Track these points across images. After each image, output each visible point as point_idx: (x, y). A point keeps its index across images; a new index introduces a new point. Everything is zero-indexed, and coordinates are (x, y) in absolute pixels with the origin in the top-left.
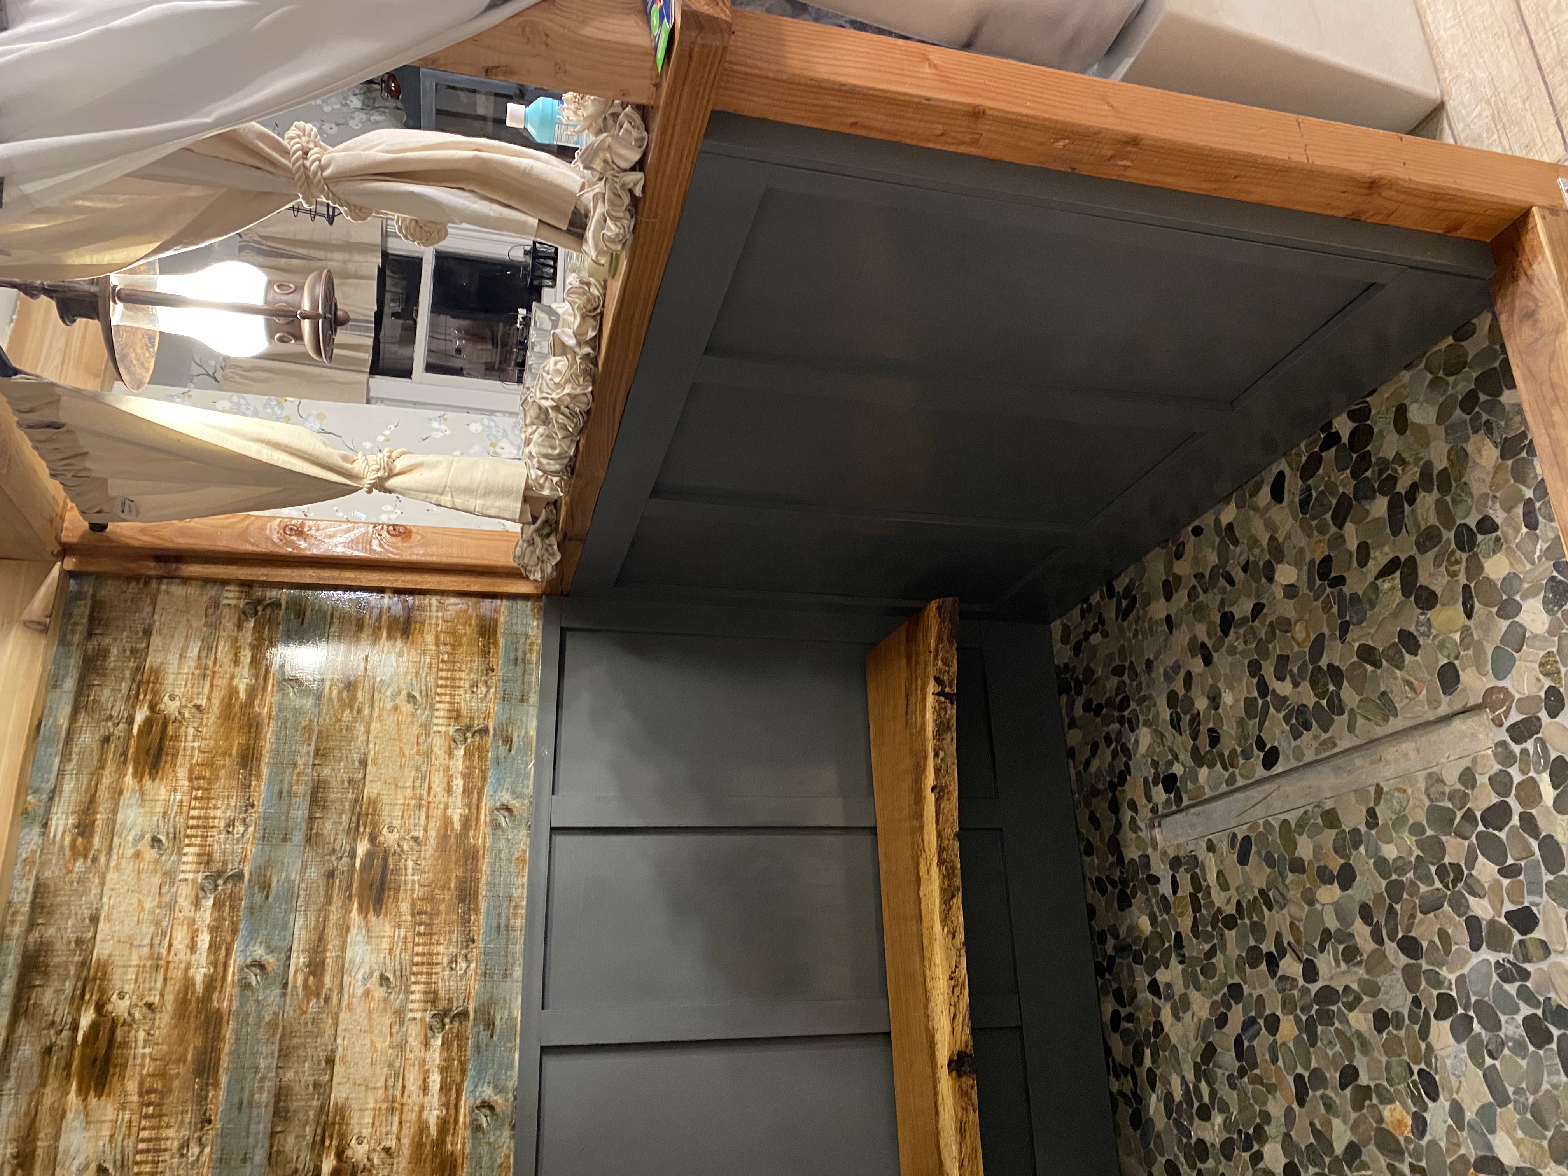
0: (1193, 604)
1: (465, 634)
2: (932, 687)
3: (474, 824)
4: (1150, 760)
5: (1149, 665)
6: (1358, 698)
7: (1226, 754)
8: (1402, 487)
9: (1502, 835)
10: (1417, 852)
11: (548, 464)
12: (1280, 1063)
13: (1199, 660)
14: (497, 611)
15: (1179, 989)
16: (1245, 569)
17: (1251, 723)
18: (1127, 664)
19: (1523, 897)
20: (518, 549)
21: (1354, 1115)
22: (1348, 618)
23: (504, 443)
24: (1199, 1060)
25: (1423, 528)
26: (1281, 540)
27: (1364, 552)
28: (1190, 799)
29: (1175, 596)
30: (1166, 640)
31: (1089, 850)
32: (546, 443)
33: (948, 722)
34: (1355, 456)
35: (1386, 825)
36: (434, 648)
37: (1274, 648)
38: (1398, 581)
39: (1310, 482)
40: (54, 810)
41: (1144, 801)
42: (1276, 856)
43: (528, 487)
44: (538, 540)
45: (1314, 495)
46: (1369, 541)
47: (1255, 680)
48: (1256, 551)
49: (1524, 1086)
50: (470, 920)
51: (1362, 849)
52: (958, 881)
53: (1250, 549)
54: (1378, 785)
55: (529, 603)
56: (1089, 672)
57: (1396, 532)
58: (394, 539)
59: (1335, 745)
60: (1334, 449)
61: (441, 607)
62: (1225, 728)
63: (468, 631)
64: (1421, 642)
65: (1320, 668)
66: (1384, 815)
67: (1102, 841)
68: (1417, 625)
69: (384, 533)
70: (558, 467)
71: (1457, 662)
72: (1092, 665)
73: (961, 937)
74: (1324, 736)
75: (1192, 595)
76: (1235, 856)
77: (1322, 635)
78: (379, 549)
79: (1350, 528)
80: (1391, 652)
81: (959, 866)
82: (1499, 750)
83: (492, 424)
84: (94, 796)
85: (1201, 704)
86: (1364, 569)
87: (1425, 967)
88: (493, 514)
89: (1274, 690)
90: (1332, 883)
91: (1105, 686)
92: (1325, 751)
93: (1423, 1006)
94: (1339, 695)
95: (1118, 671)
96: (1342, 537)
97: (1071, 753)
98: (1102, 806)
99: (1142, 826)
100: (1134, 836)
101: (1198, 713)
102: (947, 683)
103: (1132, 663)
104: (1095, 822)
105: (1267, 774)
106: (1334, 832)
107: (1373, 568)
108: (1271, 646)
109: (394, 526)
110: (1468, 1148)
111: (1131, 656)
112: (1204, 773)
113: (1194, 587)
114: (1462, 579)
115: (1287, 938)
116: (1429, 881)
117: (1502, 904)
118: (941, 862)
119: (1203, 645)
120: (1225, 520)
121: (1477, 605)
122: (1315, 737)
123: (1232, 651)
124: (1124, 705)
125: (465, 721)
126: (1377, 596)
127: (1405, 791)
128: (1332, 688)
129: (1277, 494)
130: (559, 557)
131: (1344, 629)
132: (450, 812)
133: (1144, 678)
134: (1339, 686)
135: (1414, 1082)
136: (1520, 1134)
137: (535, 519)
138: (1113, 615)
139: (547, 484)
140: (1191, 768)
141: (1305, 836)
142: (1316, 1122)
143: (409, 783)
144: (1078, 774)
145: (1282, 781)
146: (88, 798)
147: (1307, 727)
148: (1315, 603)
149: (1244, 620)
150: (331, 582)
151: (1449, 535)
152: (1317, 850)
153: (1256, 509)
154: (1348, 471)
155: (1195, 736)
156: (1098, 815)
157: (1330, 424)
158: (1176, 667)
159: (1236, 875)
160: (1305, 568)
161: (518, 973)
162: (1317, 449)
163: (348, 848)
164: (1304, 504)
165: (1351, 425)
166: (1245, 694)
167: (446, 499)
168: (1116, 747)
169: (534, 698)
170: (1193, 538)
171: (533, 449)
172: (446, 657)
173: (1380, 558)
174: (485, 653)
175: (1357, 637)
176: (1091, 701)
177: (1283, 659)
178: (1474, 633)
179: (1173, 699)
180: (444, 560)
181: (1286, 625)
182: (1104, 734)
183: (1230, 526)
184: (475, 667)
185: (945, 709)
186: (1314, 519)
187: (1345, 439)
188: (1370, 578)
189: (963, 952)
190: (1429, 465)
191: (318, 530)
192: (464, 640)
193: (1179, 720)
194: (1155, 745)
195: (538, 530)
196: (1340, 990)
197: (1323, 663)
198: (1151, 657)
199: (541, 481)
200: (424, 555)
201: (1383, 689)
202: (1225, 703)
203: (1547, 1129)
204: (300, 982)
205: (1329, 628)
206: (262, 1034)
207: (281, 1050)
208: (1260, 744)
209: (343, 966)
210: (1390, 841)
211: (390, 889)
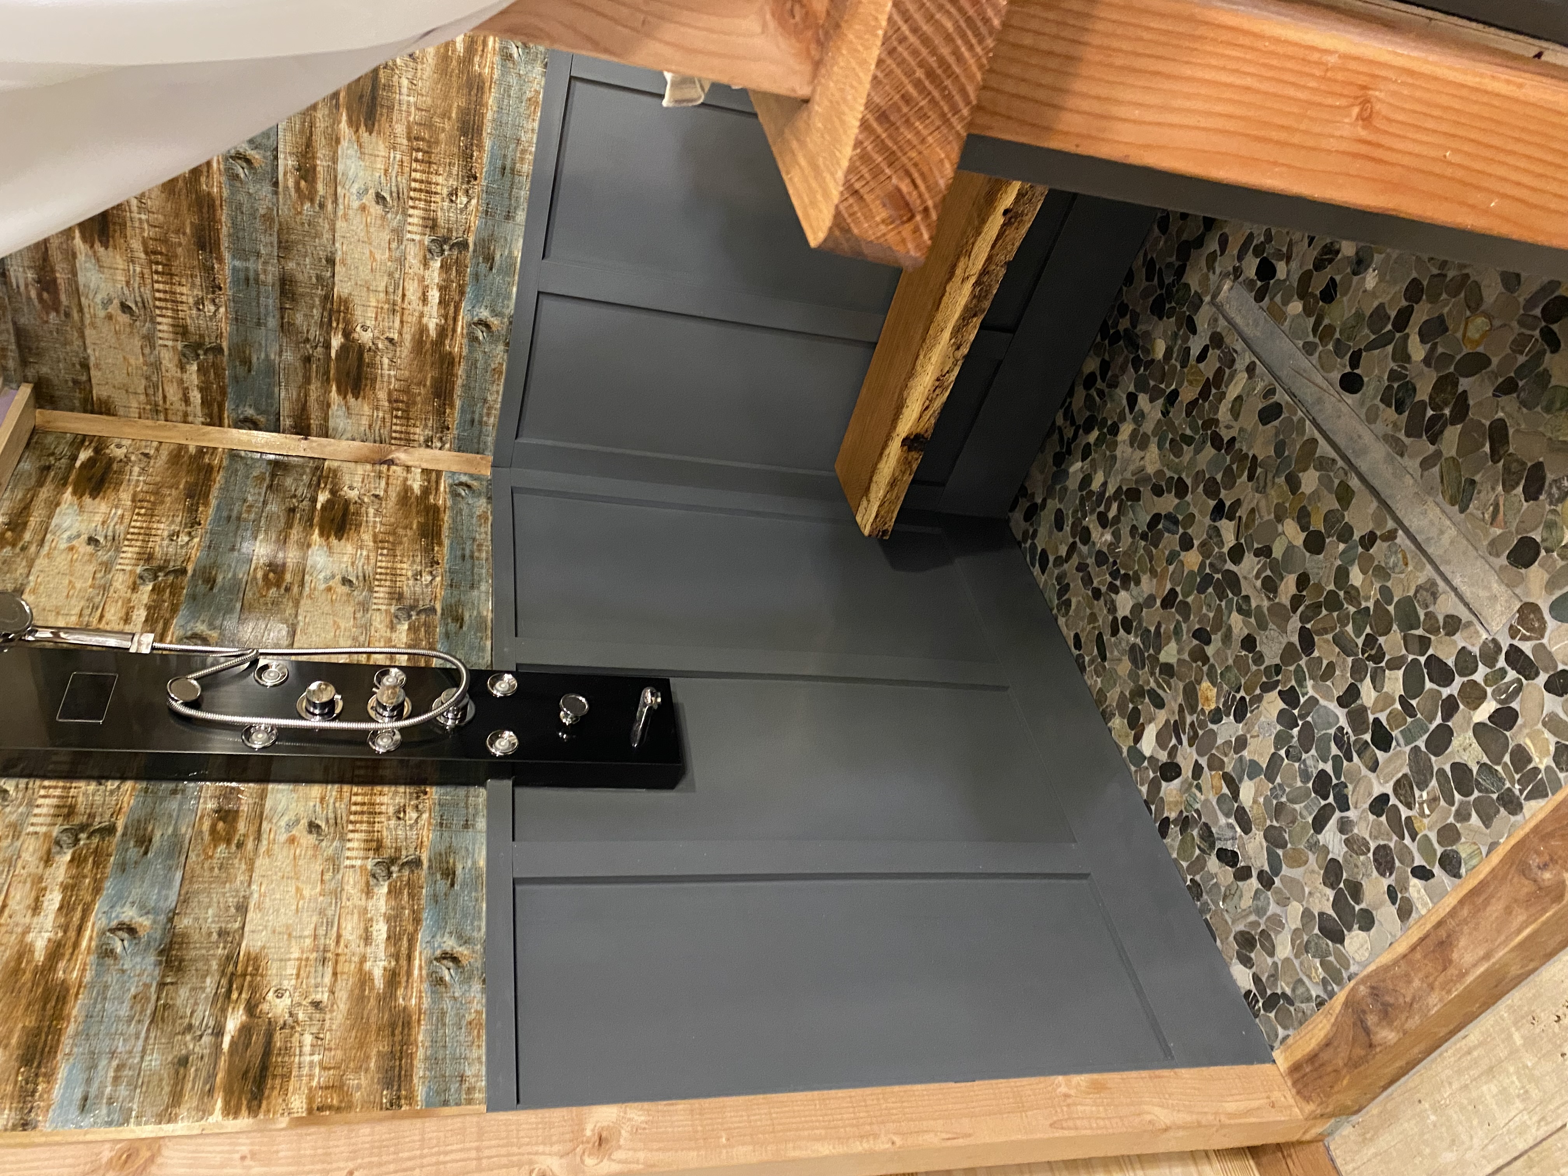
6: (1453, 453)
7: (1326, 322)
9: (1428, 685)
10: (1371, 604)
12: (1171, 568)
17: (1367, 331)
19: (1397, 728)
21: (1186, 657)
22: (1521, 384)
24: (1124, 488)
28: (1269, 308)
31: (1164, 225)
35: (1373, 558)
37: (1445, 304)
41: (1235, 252)
42: (1286, 453)
47: (1404, 303)
49: (1287, 790)
50: (472, 156)
51: (1342, 546)
52: (987, 304)
54: (1396, 529)
59: (1401, 456)
62: (1345, 299)
64: (1542, 497)
65: (1456, 384)
66: (1378, 549)
68: (1555, 481)
71: (1543, 553)
73: (965, 350)
76: (1260, 406)
77: (1488, 361)
80: (1514, 467)
81: (995, 292)
82: (1491, 645)
87: (1302, 663)
89: (1407, 336)
90: (1303, 531)
92: (1391, 445)
93: (1280, 677)
94: (1444, 426)
99: (1218, 271)
100: (1205, 270)
101: (1339, 250)
105: (1339, 388)
106: (1336, 506)
108: (1444, 296)
110: (1230, 763)
112: (1296, 307)
115: (1242, 512)
116: (1358, 632)
117: (1382, 711)
118: (977, 283)
122: (1395, 424)
126: (1560, 408)
127: (1406, 564)
128: (1447, 412)
131: (1507, 388)
134: (1454, 421)
135: (1234, 697)
136: (1261, 800)
140: (1291, 285)
141: (1317, 474)
142: (1163, 627)
147: (1399, 410)
148: (1515, 324)
152: (1316, 496)
155: (1319, 265)
159: (1249, 419)
160: (1544, 280)
161: (521, 216)
166: (1385, 299)
175: (1508, 410)
177: (1441, 325)
181: (1475, 301)
189: (960, 363)
197: (1464, 383)
201: (1477, 478)
202: (1364, 278)
203: (1277, 821)
204: (291, 183)
205: (1500, 364)
206: (258, 224)
207: (280, 242)
208: (1355, 361)
209: (336, 177)
210: (1364, 571)
211: (382, 106)
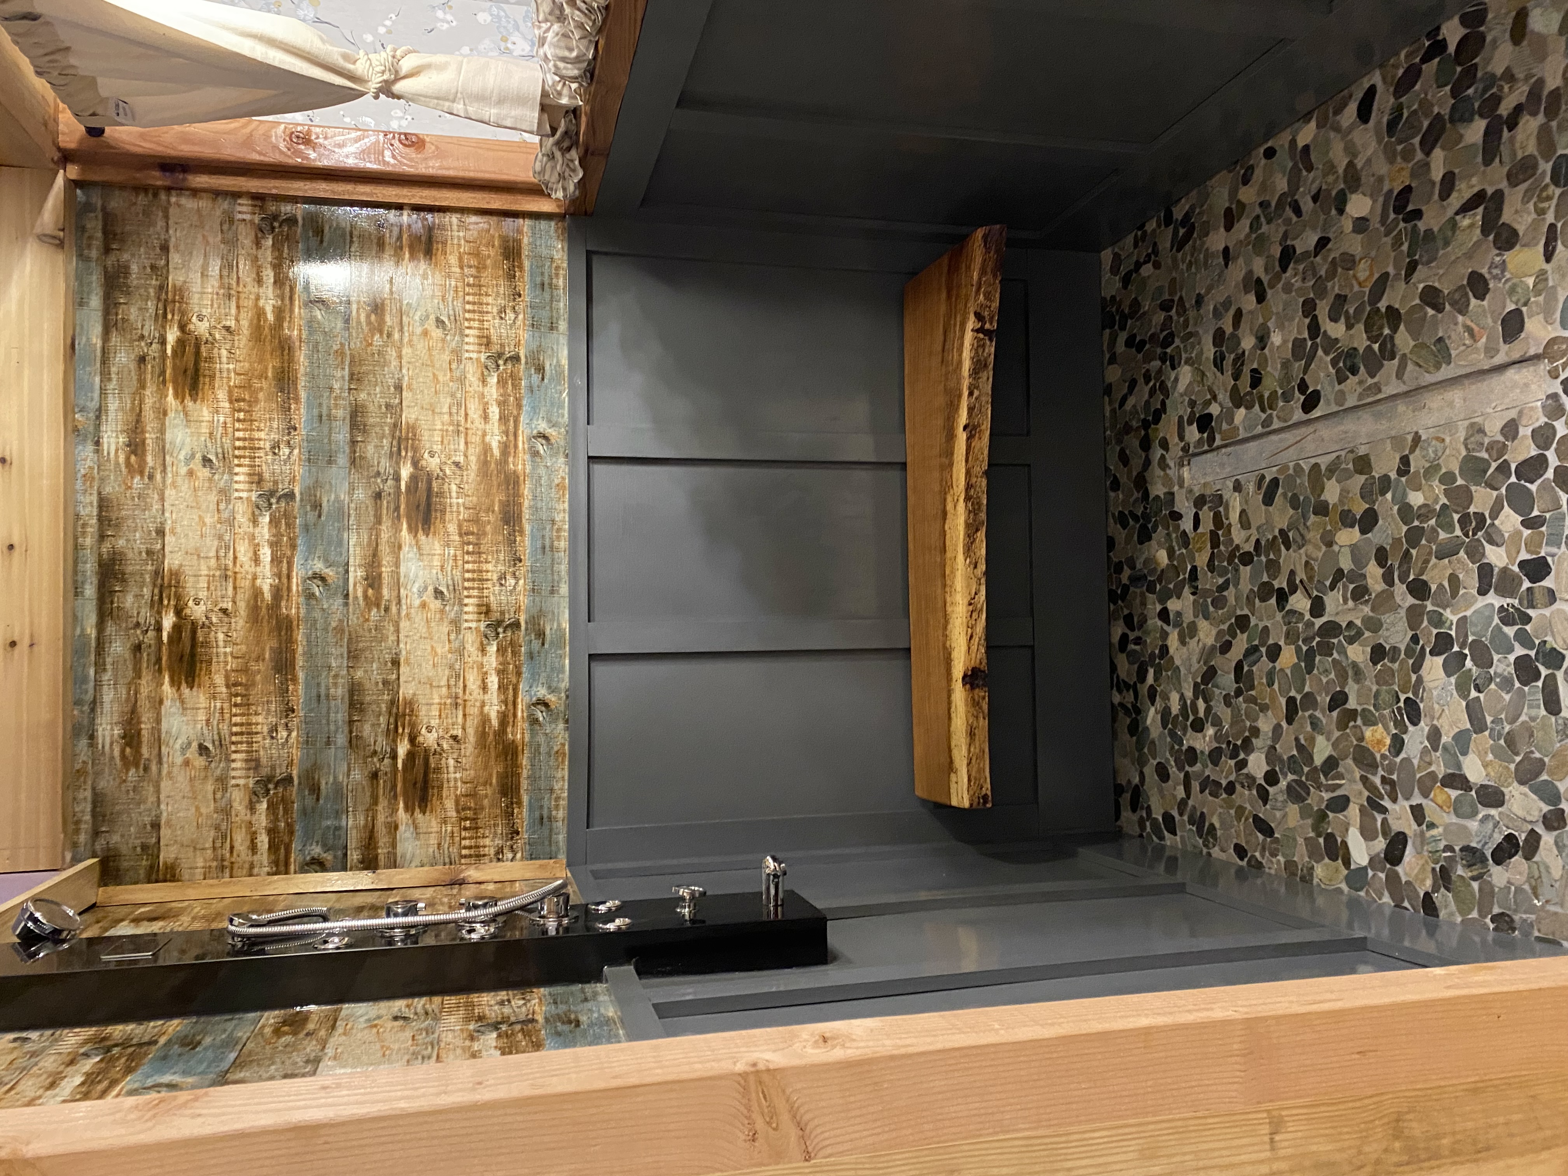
0: (1254, 236)
1: (489, 256)
2: (971, 323)
3: (512, 451)
4: (1187, 399)
5: (1199, 301)
6: (1412, 343)
7: (1266, 395)
8: (1504, 109)
9: (1533, 487)
10: (1444, 500)
11: (565, 68)
12: (1276, 686)
13: (1252, 297)
14: (519, 231)
15: (1188, 617)
16: (1315, 199)
17: (1297, 365)
18: (1176, 298)
19: (1540, 547)
20: (538, 164)
21: (1337, 734)
22: (1417, 257)
23: (516, 37)
24: (1199, 680)
25: (1520, 155)
26: (1359, 167)
27: (1449, 182)
28: (1222, 440)
29: (1237, 226)
30: (1220, 275)
31: (1116, 485)
32: (562, 44)
33: (986, 360)
34: (1459, 69)
35: (1417, 472)
36: (458, 270)
37: (1333, 287)
38: (1479, 217)
39: (1403, 99)
40: (103, 428)
41: (1176, 439)
42: (1302, 498)
43: (545, 94)
44: (558, 154)
45: (1405, 115)
46: (1456, 171)
47: (1307, 321)
48: (1331, 179)
49: (1503, 716)
50: (515, 540)
51: (1389, 496)
52: (983, 516)
53: (1325, 175)
54: (1417, 433)
55: (553, 224)
56: (1136, 304)
57: (1487, 162)
58: (408, 150)
59: (1380, 391)
60: (1437, 60)
61: (462, 226)
62: (1269, 369)
63: (492, 253)
64: (1491, 286)
65: (1378, 309)
66: (1417, 463)
67: (1128, 478)
68: (1490, 268)
69: (396, 143)
70: (576, 72)
71: (1524, 309)
72: (1140, 298)
73: (982, 567)
74: (1370, 381)
75: (1255, 224)
76: (1261, 497)
77: (1387, 274)
78: (392, 161)
79: (1438, 155)
80: (1457, 296)
81: (985, 502)
82: (1550, 402)
83: (502, 14)
84: (139, 414)
85: (1248, 343)
86: (1445, 203)
87: (1430, 607)
88: (509, 125)
89: (1325, 332)
90: (1352, 526)
91: (1151, 321)
92: (1368, 396)
93: (1421, 642)
94: (1392, 338)
95: (1166, 307)
96: (1427, 165)
97: (1108, 390)
98: (1133, 442)
99: (1172, 464)
100: (1162, 473)
101: (1244, 352)
102: (987, 318)
103: (1181, 298)
104: (1124, 459)
105: (1306, 417)
106: (1362, 478)
107: (1456, 201)
108: (1329, 284)
109: (405, 134)
110: (1439, 766)
111: (1181, 291)
112: (1241, 413)
113: (1258, 217)
114: (1550, 218)
115: (1301, 575)
116: (1450, 528)
117: (1518, 552)
118: (968, 498)
119: (1259, 281)
120: (1302, 141)
121: (1560, 247)
122: (1361, 382)
123: (1288, 288)
124: (1168, 341)
125: (496, 348)
126: (1454, 233)
127: (1443, 440)
128: (1386, 331)
129: (1364, 114)
130: (581, 175)
131: (1412, 268)
132: (488, 438)
133: (1191, 314)
134: (1395, 329)
135: (1399, 709)
136: (1490, 757)
137: (554, 130)
138: (1168, 245)
139: (565, 91)
140: (1228, 409)
141: (1333, 480)
142: (1301, 737)
143: (445, 409)
144: (1113, 411)
145: (1319, 425)
146: (134, 418)
147: (1354, 371)
148: (1385, 239)
149: (1306, 254)
150: (346, 197)
151: (1546, 167)
152: (1344, 493)
153: (1337, 129)
154: (1448, 88)
155: (1236, 377)
156: (1128, 452)
157: (1438, 28)
158: (1227, 304)
159: (1259, 514)
160: (1381, 199)
161: (564, 589)
162: (1417, 60)
163: (392, 472)
164: (1392, 126)
165: (1462, 31)
166: (1295, 334)
167: (458, 107)
168: (1155, 385)
169: (563, 326)
170: (1263, 161)
171: (548, 50)
172: (471, 280)
173: (1463, 192)
174: (511, 277)
175: (1423, 278)
176: (1134, 336)
177: (1341, 299)
178: (1550, 278)
179: (1219, 337)
180: (461, 174)
181: (1349, 262)
182: (1143, 371)
183: (1306, 148)
184: (502, 291)
185: (984, 346)
186: (1400, 142)
187: (1452, 48)
188: (1450, 213)
189: (983, 581)
190: (1541, 82)
191: (326, 138)
192: (489, 262)
193: (1223, 358)
194: (1195, 385)
195: (557, 143)
196: (1344, 625)
197: (1382, 305)
198: (1203, 292)
199: (559, 88)
200: (440, 168)
201: (1440, 334)
202: (1272, 343)
203: (1517, 754)
204: (360, 593)
205: (1395, 267)
206: (331, 639)
207: (349, 652)
208: (1303, 386)
209: (398, 580)
210: (1418, 488)
211: (436, 511)
